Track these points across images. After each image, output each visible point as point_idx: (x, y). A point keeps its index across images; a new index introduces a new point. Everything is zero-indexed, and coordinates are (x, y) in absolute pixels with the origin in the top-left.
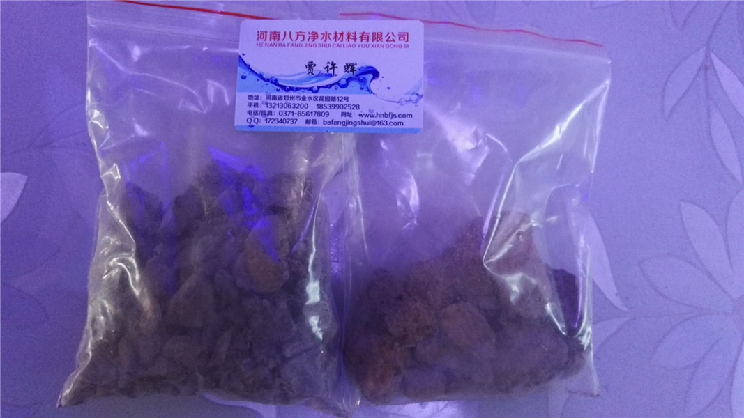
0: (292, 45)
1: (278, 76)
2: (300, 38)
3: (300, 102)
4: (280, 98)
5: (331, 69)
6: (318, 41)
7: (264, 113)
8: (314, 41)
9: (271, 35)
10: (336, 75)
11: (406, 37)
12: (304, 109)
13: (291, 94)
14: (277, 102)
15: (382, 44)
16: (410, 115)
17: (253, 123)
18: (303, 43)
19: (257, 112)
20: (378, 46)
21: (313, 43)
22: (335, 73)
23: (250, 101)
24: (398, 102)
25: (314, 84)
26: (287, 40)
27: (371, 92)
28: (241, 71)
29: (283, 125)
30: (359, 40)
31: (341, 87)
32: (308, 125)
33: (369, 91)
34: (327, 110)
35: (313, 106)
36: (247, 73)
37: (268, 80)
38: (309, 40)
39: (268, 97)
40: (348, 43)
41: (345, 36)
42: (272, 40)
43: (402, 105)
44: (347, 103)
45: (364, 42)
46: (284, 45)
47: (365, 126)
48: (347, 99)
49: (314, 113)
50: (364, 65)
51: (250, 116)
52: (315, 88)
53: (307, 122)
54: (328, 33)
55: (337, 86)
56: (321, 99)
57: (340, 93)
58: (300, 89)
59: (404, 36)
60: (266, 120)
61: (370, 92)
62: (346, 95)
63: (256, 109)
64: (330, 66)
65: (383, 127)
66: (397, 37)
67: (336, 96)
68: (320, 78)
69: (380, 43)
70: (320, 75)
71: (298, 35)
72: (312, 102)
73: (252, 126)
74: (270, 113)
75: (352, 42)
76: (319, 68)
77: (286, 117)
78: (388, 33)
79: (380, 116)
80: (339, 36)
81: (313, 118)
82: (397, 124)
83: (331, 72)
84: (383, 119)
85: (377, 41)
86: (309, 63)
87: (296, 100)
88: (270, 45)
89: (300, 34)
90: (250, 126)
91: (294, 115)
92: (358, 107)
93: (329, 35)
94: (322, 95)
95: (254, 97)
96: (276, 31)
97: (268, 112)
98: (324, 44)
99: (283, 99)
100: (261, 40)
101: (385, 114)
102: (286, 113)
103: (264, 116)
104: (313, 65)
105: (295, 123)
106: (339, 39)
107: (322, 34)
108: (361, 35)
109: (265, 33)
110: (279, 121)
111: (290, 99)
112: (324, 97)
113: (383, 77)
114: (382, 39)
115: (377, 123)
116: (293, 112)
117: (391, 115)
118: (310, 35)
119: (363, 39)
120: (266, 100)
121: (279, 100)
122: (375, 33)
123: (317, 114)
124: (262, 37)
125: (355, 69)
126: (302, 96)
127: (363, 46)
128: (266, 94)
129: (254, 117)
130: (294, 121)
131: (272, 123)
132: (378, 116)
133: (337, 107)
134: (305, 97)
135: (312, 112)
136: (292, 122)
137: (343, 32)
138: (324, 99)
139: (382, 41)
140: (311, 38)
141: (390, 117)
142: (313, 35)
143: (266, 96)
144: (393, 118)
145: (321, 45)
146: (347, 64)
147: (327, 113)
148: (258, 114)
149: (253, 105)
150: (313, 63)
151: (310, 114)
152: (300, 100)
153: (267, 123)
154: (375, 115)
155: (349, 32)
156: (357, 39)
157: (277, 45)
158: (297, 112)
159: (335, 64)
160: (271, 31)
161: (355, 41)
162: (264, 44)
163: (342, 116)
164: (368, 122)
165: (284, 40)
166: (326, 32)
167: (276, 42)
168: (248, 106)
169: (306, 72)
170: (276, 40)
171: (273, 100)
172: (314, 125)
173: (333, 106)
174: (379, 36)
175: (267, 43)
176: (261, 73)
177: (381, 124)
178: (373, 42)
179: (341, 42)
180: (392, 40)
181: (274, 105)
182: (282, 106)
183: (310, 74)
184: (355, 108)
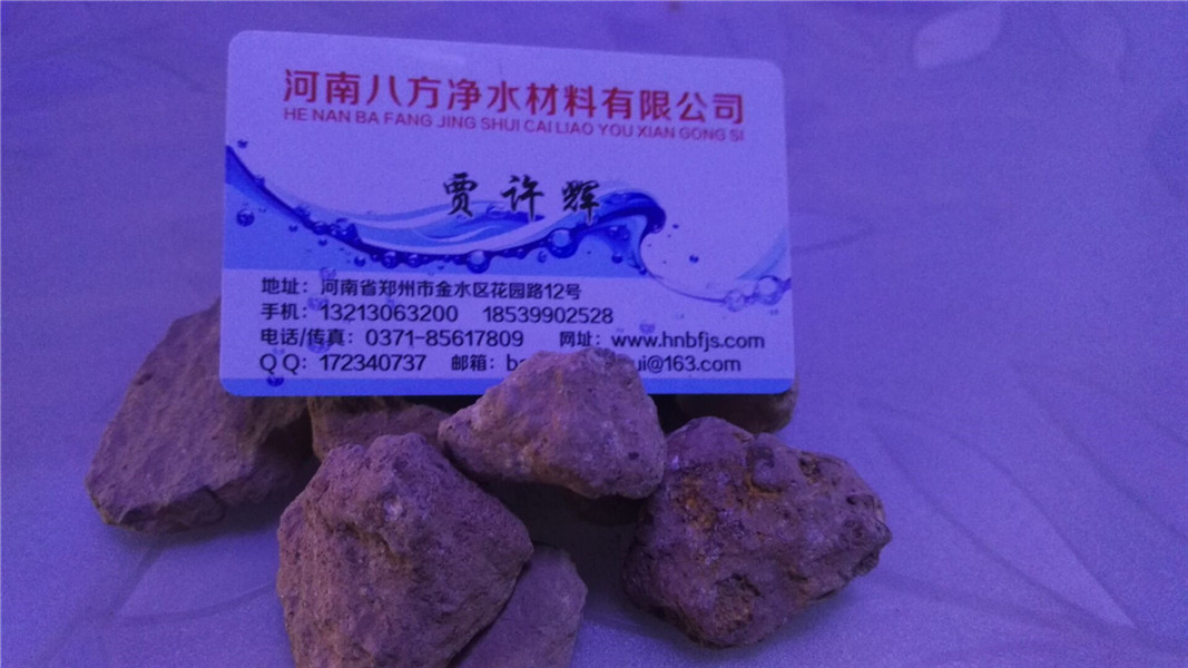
0: (400, 119)
2: (425, 97)
3: (433, 301)
4: (369, 288)
5: (523, 197)
6: (478, 110)
7: (315, 337)
8: (467, 108)
9: (329, 83)
10: (539, 218)
11: (735, 106)
12: (445, 324)
13: (401, 275)
14: (359, 300)
15: (670, 125)
16: (758, 341)
17: (280, 372)
18: (429, 111)
19: (293, 332)
20: (658, 132)
21: (466, 114)
22: (538, 209)
23: (271, 299)
26: (384, 102)
27: (644, 272)
28: (233, 198)
29: (378, 374)
30: (601, 112)
32: (459, 374)
33: (637, 266)
34: (516, 326)
35: (472, 314)
36: (254, 205)
37: (325, 230)
38: (450, 106)
39: (329, 285)
40: (571, 121)
41: (561, 100)
42: (336, 100)
44: (577, 305)
45: (618, 118)
46: (374, 117)
48: (574, 290)
49: (476, 337)
50: (620, 189)
51: (269, 349)
52: (478, 258)
53: (458, 363)
54: (509, 85)
55: (545, 251)
56: (499, 291)
58: (432, 258)
59: (730, 105)
60: (325, 357)
62: (573, 280)
63: (291, 323)
64: (521, 190)
65: (684, 374)
66: (712, 107)
67: (544, 280)
68: (491, 226)
69: (661, 123)
70: (490, 215)
71: (417, 89)
72: (469, 299)
73: (279, 382)
74: (336, 336)
75: (581, 116)
77: (392, 350)
78: (686, 96)
79: (674, 342)
80: (541, 95)
81: (475, 350)
82: (723, 365)
83: (523, 206)
84: (684, 352)
85: (656, 117)
86: (457, 176)
87: (419, 293)
88: (328, 118)
89: (421, 85)
90: (269, 381)
91: (415, 341)
92: (610, 315)
93: (515, 94)
94: (499, 279)
95: (281, 285)
96: (348, 73)
97: (331, 334)
98: (497, 121)
99: (378, 291)
100: (299, 97)
101: (688, 337)
102: (388, 337)
103: (318, 345)
104: (468, 186)
105: (419, 368)
106: (542, 107)
107: (490, 88)
108: (607, 96)
109: (309, 77)
110: (366, 362)
111: (399, 291)
112: (507, 286)
113: (676, 227)
114: (668, 110)
115: (666, 364)
116: (411, 333)
117: (704, 344)
118: (456, 90)
119: (614, 108)
120: (323, 293)
121: (364, 293)
122: (648, 92)
123: (485, 338)
124: (301, 90)
125: (594, 200)
126: (437, 283)
127: (615, 130)
128: (321, 275)
129: (283, 351)
130: (417, 361)
131: (343, 368)
132: (668, 341)
133: (545, 315)
134: (449, 286)
135: (470, 333)
136: (409, 366)
137: (553, 86)
138: (507, 292)
139: (669, 119)
140: (457, 98)
141: (701, 345)
142: (463, 91)
143: (323, 281)
144: (710, 348)
145: (491, 123)
146: (570, 184)
147: (518, 336)
148: (296, 339)
149: (280, 310)
150: (467, 179)
151: (467, 339)
152: (431, 294)
153: (326, 368)
154: (660, 341)
155: (571, 87)
156: (594, 108)
157: (353, 118)
158: (424, 334)
159: (535, 184)
160: (330, 72)
161: (591, 115)
162: (310, 112)
163: (562, 344)
164: (640, 362)
165: (373, 103)
166: (504, 84)
167: (347, 107)
168: (263, 313)
169: (446, 206)
170: (348, 100)
171: (346, 294)
172: (480, 373)
173: (535, 312)
174: (659, 102)
175: (319, 111)
176: (304, 206)
177: (678, 366)
178: (642, 118)
179: (549, 114)
180: (696, 115)
181: (349, 309)
182: (375, 312)
183: (461, 212)
184: (600, 319)
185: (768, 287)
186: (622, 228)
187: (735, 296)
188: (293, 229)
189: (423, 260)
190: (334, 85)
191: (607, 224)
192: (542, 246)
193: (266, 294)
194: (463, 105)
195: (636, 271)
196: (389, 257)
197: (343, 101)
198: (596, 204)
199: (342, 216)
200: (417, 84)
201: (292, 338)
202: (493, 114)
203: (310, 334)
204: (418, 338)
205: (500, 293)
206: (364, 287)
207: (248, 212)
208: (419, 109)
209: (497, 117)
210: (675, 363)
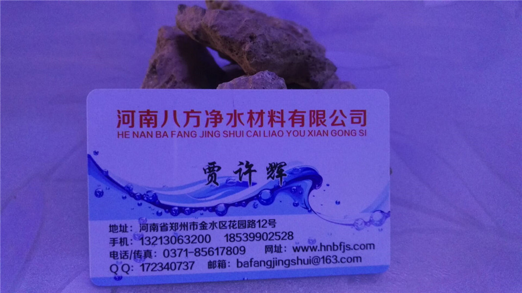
0: (180, 134)
2: (193, 121)
3: (198, 232)
4: (164, 227)
5: (245, 173)
6: (222, 127)
7: (137, 254)
8: (215, 126)
9: (141, 116)
10: (254, 184)
11: (362, 117)
12: (204, 245)
13: (181, 219)
14: (159, 234)
15: (325, 129)
16: (372, 246)
17: (120, 273)
18: (195, 129)
19: (126, 252)
20: (319, 133)
21: (214, 130)
22: (253, 180)
23: (113, 235)
24: (353, 225)
26: (171, 125)
27: (310, 211)
29: (170, 272)
30: (288, 124)
31: (263, 203)
32: (212, 271)
33: (307, 208)
34: (242, 243)
35: (218, 238)
37: (141, 197)
38: (206, 126)
39: (144, 227)
40: (272, 130)
41: (266, 118)
42: (145, 126)
43: (358, 229)
44: (274, 231)
45: (297, 126)
46: (165, 134)
47: (304, 267)
48: (272, 223)
49: (220, 250)
50: (298, 166)
51: (114, 261)
52: (221, 208)
53: (211, 265)
54: (238, 112)
55: (257, 202)
56: (232, 225)
57: (260, 214)
58: (197, 209)
59: (359, 116)
60: (143, 265)
62: (272, 217)
63: (125, 248)
64: (244, 169)
65: (332, 265)
66: (349, 118)
67: (256, 218)
68: (229, 190)
69: (322, 128)
70: (228, 184)
71: (188, 117)
72: (217, 230)
73: (120, 278)
74: (148, 254)
75: (277, 126)
76: (226, 172)
77: (177, 259)
78: (335, 111)
79: (326, 248)
80: (255, 116)
81: (221, 258)
82: (353, 260)
83: (246, 178)
84: (331, 253)
85: (318, 125)
86: (210, 164)
87: (191, 229)
88: (141, 136)
89: (191, 114)
90: (115, 278)
91: (188, 254)
92: (292, 235)
93: (241, 116)
94: (232, 218)
95: (119, 228)
96: (151, 110)
97: (145, 253)
98: (232, 132)
99: (169, 228)
100: (125, 125)
101: (334, 245)
102: (174, 253)
103: (139, 259)
104: (216, 169)
105: (191, 269)
106: (255, 124)
107: (228, 114)
108: (291, 114)
109: (130, 114)
110: (163, 266)
111: (180, 228)
112: (237, 223)
113: (328, 185)
114: (325, 121)
115: (322, 260)
116: (186, 250)
117: (342, 247)
118: (209, 116)
119: (295, 121)
120: (140, 231)
121: (162, 230)
122: (314, 111)
123: (225, 251)
124: (126, 121)
125: (283, 173)
126: (200, 222)
127: (296, 133)
129: (121, 262)
130: (190, 265)
131: (152, 270)
132: (323, 248)
133: (257, 237)
134: (206, 224)
135: (217, 249)
136: (186, 268)
137: (262, 111)
138: (237, 226)
139: (325, 126)
140: (210, 121)
141: (341, 250)
142: (213, 117)
143: (140, 225)
144: (346, 251)
145: (228, 134)
146: (271, 165)
147: (242, 249)
148: (128, 256)
149: (119, 241)
150: (215, 165)
151: (216, 252)
152: (197, 228)
153: (143, 270)
154: (319, 248)
155: (272, 111)
156: (285, 122)
157: (154, 135)
158: (194, 251)
159: (252, 165)
160: (141, 110)
161: (282, 126)
162: (131, 134)
163: (266, 252)
164: (308, 260)
165: (165, 127)
166: (235, 111)
167: (151, 129)
168: (110, 243)
169: (204, 181)
170: (151, 125)
171: (152, 231)
172: (223, 269)
173: (252, 235)
174: (319, 116)
175: (136, 132)
177: (328, 261)
178: (311, 126)
179: (259, 126)
180: (341, 123)
181: (155, 239)
182: (167, 240)
183: (212, 183)
184: (286, 237)
185: (378, 216)
186: (299, 187)
187: (360, 222)
188: (124, 198)
189: (193, 210)
190: (143, 118)
191: (291, 185)
192: (255, 199)
193: (111, 233)
194: (213, 124)
195: (306, 210)
196: (175, 210)
197: (148, 126)
198: (285, 175)
199: (150, 190)
200: (188, 114)
201: (126, 255)
202: (229, 128)
203: (134, 253)
204: (190, 252)
205: (233, 226)
206: (161, 227)
207: (100, 190)
208: (190, 128)
209: (232, 130)
210: (327, 259)
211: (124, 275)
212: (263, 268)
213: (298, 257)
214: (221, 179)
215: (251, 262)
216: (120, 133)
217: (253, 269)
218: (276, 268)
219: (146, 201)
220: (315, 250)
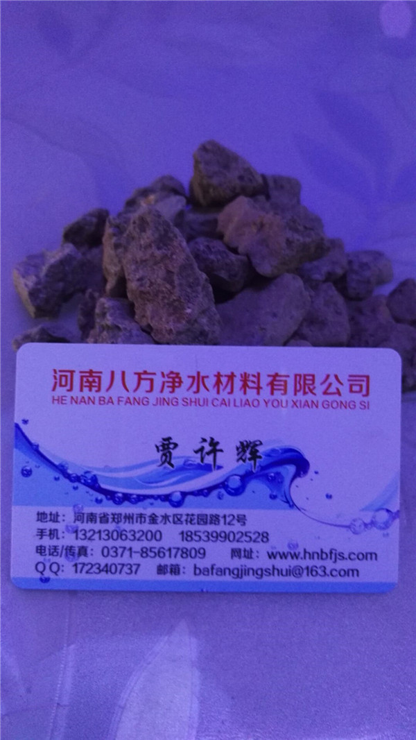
0: (128, 401)
1: (99, 469)
2: (145, 385)
3: (146, 527)
4: (104, 518)
5: (208, 453)
6: (181, 393)
7: (69, 550)
8: (173, 391)
9: (82, 377)
10: (220, 467)
11: (364, 384)
12: (154, 543)
13: (126, 509)
14: (98, 526)
15: (315, 399)
16: (372, 556)
17: (47, 574)
18: (148, 395)
19: (55, 548)
20: (306, 404)
21: (171, 396)
22: (219, 462)
23: (41, 525)
24: (348, 527)
25: (174, 488)
26: (117, 390)
28: (21, 459)
29: (110, 576)
30: (266, 391)
32: (162, 577)
33: (288, 502)
34: (201, 544)
35: (171, 535)
36: (32, 463)
38: (162, 391)
39: (79, 517)
40: (244, 398)
41: (238, 383)
42: (86, 390)
43: (355, 533)
44: (244, 529)
45: (278, 394)
46: (111, 401)
47: (281, 579)
48: (242, 519)
49: (174, 552)
50: (277, 446)
51: (40, 558)
52: (176, 497)
53: (161, 570)
54: (202, 374)
55: (223, 491)
58: (145, 497)
59: (361, 383)
60: (76, 565)
61: (291, 504)
62: (241, 512)
63: (54, 542)
64: (208, 448)
65: (318, 579)
66: (347, 384)
67: (221, 512)
69: (309, 397)
70: (186, 467)
71: (140, 379)
72: (170, 526)
73: (47, 580)
74: (83, 551)
75: (251, 394)
76: (185, 451)
77: (118, 560)
78: (328, 376)
79: (312, 556)
80: (224, 380)
81: (173, 561)
82: (347, 573)
83: (209, 460)
84: (317, 562)
85: (305, 393)
86: (164, 439)
87: (137, 522)
88: (81, 401)
89: (143, 376)
90: (41, 580)
91: (133, 554)
92: (266, 537)
93: (205, 380)
94: (190, 511)
95: (49, 517)
96: (94, 370)
97: (79, 550)
98: (193, 400)
99: (110, 520)
100: (61, 388)
101: (322, 552)
102: (116, 552)
103: (71, 557)
105: (136, 573)
106: (224, 389)
107: (189, 377)
108: (270, 379)
109: (68, 374)
110: (101, 568)
111: (123, 520)
112: (196, 517)
114: (314, 388)
115: (305, 572)
116: (131, 549)
117: (333, 556)
118: (166, 379)
119: (275, 387)
120: (75, 522)
121: (101, 522)
122: (300, 375)
123: (180, 552)
124: (63, 383)
125: (258, 454)
126: (149, 514)
127: (275, 403)
128: (74, 510)
129: (49, 560)
130: (134, 568)
131: (87, 572)
132: (307, 555)
133: (221, 537)
134: (156, 516)
135: (170, 550)
136: (129, 571)
137: (232, 373)
138: (196, 521)
139: (315, 394)
140: (166, 384)
141: (331, 558)
142: (171, 380)
143: (75, 513)
144: (338, 560)
145: (188, 401)
146: (241, 443)
147: (202, 551)
148: (58, 553)
149: (48, 533)
150: (171, 441)
151: (167, 554)
152: (145, 522)
153: (76, 572)
154: (302, 555)
155: (245, 374)
156: (261, 388)
157: (97, 401)
158: (139, 550)
159: (217, 443)
160: (82, 370)
161: (258, 393)
162: (68, 399)
163: (232, 557)
164: (287, 570)
165: (110, 391)
166: (198, 373)
167: (93, 394)
168: (37, 535)
170: (94, 389)
171: (89, 522)
172: (176, 576)
173: (215, 535)
174: (307, 382)
175: (75, 397)
176: (64, 463)
177: (314, 573)
178: (295, 394)
179: (229, 393)
180: (335, 391)
181: (91, 533)
182: (107, 535)
183: (166, 465)
184: (259, 539)
186: (278, 474)
187: (358, 523)
188: (57, 479)
189: (141, 498)
190: (85, 379)
192: (220, 488)
193: (39, 522)
194: (170, 389)
195: (287, 505)
197: (90, 390)
199: (89, 470)
200: (139, 377)
201: (55, 551)
202: (190, 395)
203: (66, 549)
204: (135, 552)
205: (191, 520)
206: (101, 518)
207: (28, 468)
208: (141, 394)
209: (193, 397)
210: (312, 571)
211: (52, 576)
212: (228, 578)
213: (273, 566)
214: (178, 460)
215: (212, 568)
216: (56, 398)
217: (214, 578)
218: (246, 578)
219: (84, 484)
220: (297, 558)
